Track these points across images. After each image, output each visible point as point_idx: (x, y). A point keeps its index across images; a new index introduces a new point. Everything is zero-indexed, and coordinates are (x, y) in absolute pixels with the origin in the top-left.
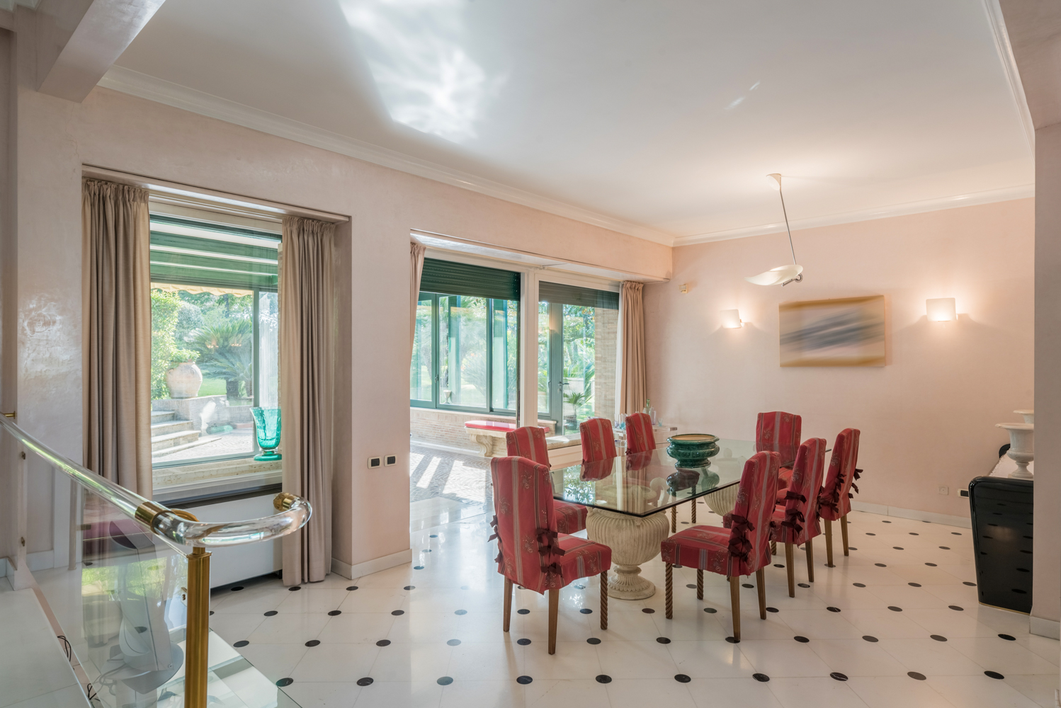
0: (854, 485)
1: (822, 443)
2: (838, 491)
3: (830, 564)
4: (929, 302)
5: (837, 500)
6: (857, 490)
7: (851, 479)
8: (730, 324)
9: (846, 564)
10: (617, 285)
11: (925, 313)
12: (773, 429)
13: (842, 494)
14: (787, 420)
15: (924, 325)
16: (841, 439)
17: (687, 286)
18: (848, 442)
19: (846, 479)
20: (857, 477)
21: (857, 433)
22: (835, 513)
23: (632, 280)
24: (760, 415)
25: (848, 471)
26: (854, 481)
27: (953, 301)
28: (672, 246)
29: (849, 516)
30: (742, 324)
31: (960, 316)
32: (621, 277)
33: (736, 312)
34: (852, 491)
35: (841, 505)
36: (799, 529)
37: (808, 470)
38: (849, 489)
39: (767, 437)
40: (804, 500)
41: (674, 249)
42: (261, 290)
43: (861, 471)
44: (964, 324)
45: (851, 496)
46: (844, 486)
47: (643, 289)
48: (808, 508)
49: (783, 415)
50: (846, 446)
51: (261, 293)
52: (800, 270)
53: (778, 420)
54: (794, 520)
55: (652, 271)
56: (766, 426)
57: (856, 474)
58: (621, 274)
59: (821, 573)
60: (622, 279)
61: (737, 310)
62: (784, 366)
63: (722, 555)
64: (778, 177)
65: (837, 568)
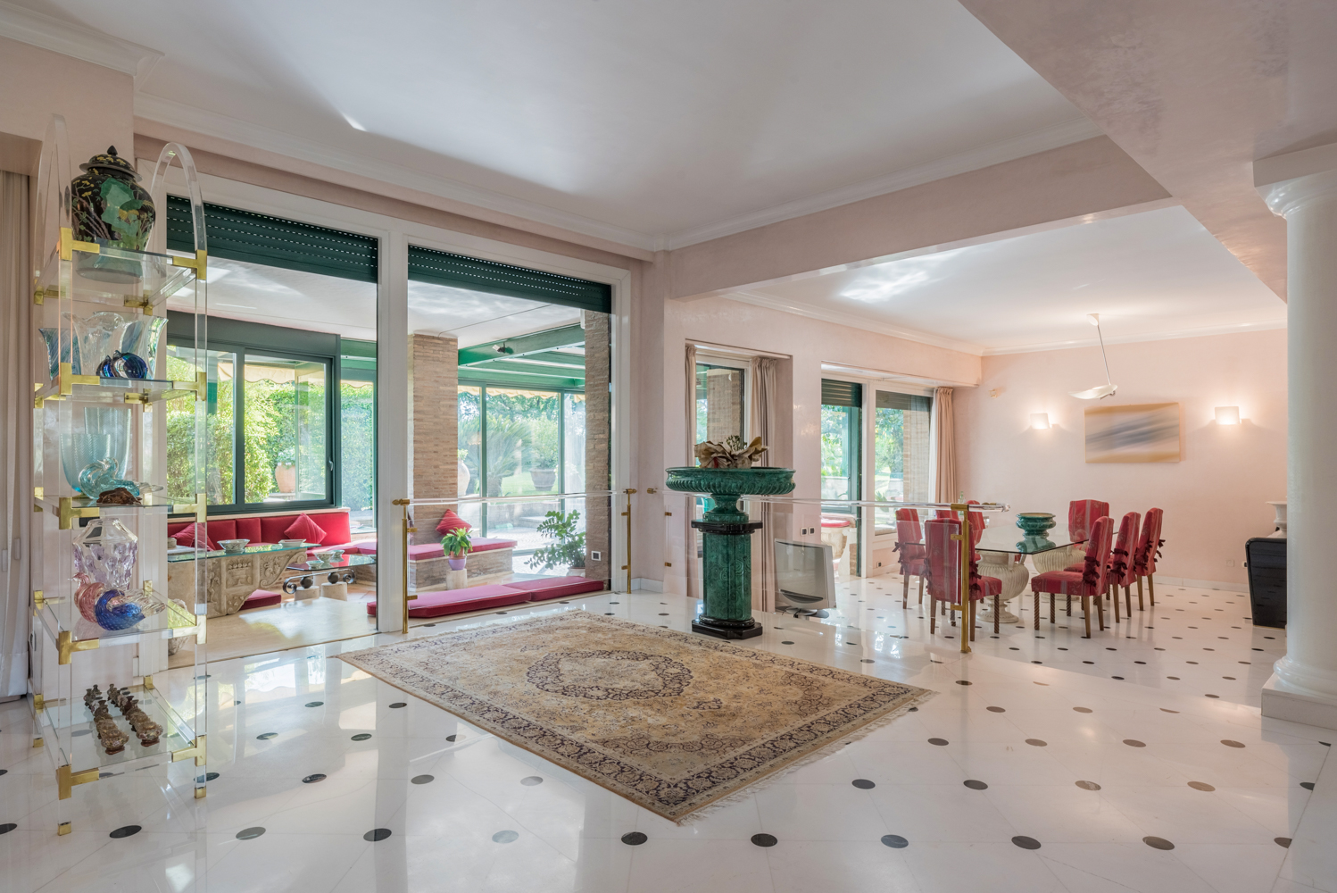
0: (1158, 552)
1: (1138, 516)
2: (1147, 554)
3: (1142, 609)
4: (1216, 409)
5: (1146, 561)
6: (1160, 556)
7: (1156, 547)
8: (1039, 426)
9: (1152, 610)
10: (932, 391)
11: (1214, 418)
12: (1084, 514)
13: (1150, 556)
14: (1097, 506)
15: (1212, 428)
16: (1149, 515)
17: (995, 392)
18: (1154, 518)
19: (1154, 544)
20: (1161, 545)
21: (1161, 511)
22: (1145, 571)
23: (945, 385)
24: (1072, 503)
25: (1155, 539)
26: (1158, 549)
27: (1237, 409)
28: (981, 355)
29: (1154, 575)
30: (1051, 426)
31: (1243, 420)
32: (935, 384)
33: (1045, 416)
34: (1157, 556)
35: (1149, 564)
36: (1123, 575)
37: (1129, 534)
38: (1154, 555)
39: (1078, 521)
40: (1127, 554)
41: (982, 358)
42: (566, 391)
43: (1164, 541)
44: (1246, 426)
45: (1156, 560)
46: (1152, 550)
47: (952, 392)
48: (1129, 561)
49: (1093, 502)
50: (1153, 520)
51: (565, 395)
52: (1115, 388)
53: (1088, 506)
54: (1119, 568)
55: (964, 378)
56: (1078, 512)
57: (1160, 543)
58: (935, 381)
59: (1135, 614)
60: (935, 386)
61: (1046, 414)
62: (1089, 462)
63: (1078, 583)
64: (1096, 316)
65: (1146, 614)
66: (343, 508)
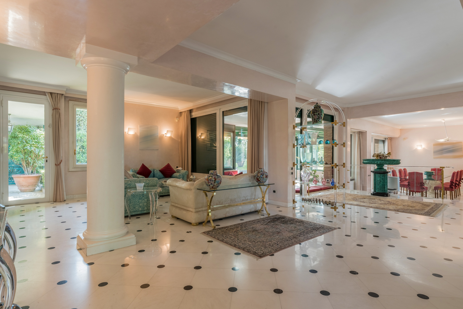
8: (418, 148)
9: (460, 196)
10: (386, 139)
17: (405, 139)
23: (389, 137)
30: (423, 148)
34: (461, 182)
36: (456, 187)
40: (457, 181)
41: (400, 129)
47: (391, 139)
53: (437, 170)
55: (396, 135)
60: (387, 137)
61: (422, 145)
62: (434, 158)
63: (448, 188)
64: (444, 120)
65: (459, 197)
66: (236, 170)
